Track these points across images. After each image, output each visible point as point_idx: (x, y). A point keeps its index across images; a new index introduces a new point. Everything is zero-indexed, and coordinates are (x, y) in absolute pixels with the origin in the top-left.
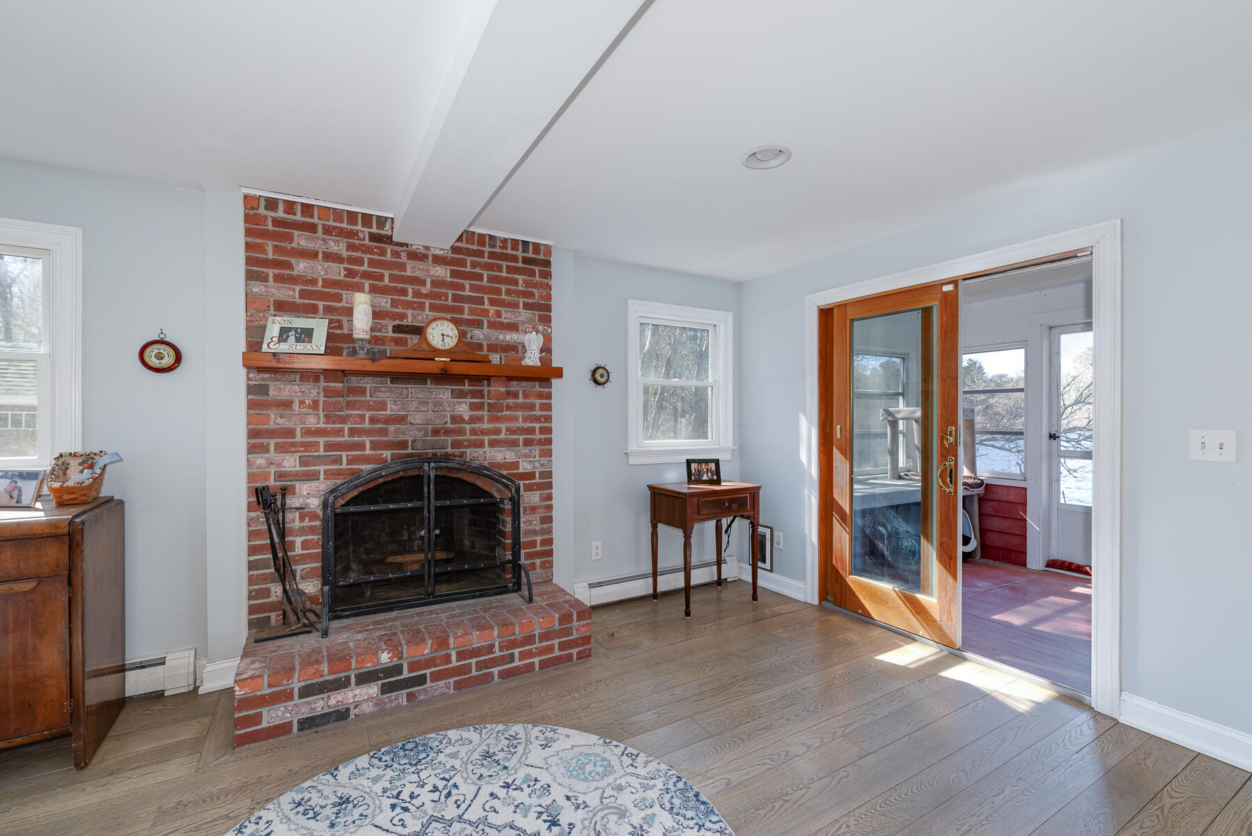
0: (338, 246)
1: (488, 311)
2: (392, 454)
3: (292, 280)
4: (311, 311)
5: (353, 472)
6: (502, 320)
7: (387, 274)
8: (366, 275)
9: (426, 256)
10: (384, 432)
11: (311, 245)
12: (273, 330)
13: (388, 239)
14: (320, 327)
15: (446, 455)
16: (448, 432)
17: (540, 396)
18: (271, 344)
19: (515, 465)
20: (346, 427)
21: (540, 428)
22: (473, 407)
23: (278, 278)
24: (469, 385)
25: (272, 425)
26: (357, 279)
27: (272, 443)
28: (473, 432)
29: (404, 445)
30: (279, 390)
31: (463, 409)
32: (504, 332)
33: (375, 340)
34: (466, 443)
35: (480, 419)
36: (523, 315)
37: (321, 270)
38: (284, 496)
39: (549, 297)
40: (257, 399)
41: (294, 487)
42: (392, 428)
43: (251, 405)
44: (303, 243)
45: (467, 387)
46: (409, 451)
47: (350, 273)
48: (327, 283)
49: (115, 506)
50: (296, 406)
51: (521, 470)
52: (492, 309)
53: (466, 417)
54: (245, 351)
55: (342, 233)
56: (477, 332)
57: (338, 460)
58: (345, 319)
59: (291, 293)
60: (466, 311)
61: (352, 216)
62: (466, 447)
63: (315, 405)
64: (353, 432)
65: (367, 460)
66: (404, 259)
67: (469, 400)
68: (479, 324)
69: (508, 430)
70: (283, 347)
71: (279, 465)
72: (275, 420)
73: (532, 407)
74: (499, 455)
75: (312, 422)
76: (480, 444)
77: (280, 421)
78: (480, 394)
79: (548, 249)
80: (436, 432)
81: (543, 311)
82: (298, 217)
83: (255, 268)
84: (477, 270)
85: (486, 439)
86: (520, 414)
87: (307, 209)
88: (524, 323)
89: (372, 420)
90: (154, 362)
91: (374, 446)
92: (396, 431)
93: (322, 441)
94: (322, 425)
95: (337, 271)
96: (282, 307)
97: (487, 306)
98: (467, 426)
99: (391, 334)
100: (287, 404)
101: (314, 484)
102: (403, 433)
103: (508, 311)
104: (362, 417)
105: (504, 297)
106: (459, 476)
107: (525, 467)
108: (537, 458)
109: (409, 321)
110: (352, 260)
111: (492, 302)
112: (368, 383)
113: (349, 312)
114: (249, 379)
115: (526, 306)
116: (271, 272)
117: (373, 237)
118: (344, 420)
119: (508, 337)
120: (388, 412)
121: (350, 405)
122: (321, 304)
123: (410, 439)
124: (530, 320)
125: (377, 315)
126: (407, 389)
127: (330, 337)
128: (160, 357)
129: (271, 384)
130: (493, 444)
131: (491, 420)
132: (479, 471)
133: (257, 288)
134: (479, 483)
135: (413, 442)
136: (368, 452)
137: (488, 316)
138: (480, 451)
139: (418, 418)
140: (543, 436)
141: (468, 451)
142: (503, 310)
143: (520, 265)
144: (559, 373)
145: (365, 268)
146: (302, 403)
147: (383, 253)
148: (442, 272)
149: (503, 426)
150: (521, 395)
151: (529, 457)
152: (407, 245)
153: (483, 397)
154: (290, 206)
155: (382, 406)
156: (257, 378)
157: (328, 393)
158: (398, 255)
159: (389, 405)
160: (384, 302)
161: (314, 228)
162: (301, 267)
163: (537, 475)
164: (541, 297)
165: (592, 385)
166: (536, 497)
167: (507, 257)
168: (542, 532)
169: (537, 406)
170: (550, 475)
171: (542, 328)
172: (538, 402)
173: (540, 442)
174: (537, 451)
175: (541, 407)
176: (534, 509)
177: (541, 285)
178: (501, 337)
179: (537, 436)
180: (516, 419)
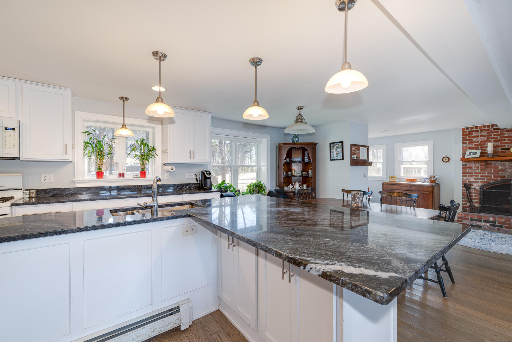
0: (485, 133)
2: (500, 179)
3: (472, 142)
4: (477, 148)
5: (488, 182)
7: (499, 137)
8: (492, 138)
10: (498, 173)
11: (477, 135)
13: (499, 129)
14: (479, 152)
18: (467, 156)
20: (486, 172)
23: (469, 143)
25: (468, 172)
26: (490, 140)
27: (468, 175)
29: (505, 177)
30: (469, 165)
33: (494, 153)
37: (479, 139)
38: (470, 186)
40: (464, 167)
41: (473, 184)
42: (500, 173)
43: (463, 168)
44: (475, 135)
46: (506, 178)
47: (488, 138)
48: (481, 142)
49: (438, 185)
50: (473, 168)
54: (462, 158)
55: (485, 130)
57: (484, 179)
58: (486, 149)
59: (472, 145)
61: (488, 126)
63: (478, 167)
64: (488, 173)
65: (492, 180)
66: (505, 132)
70: (470, 157)
71: (469, 179)
72: (468, 171)
75: (477, 171)
77: (469, 171)
82: (474, 129)
83: (464, 141)
87: (476, 127)
89: (494, 171)
90: (445, 161)
91: (494, 176)
92: (502, 173)
93: (480, 175)
94: (480, 172)
95: (485, 139)
96: (470, 148)
99: (500, 150)
100: (471, 167)
101: (478, 184)
102: (504, 174)
104: (491, 170)
109: (507, 147)
110: (488, 136)
112: (493, 163)
113: (487, 147)
114: (462, 163)
116: (468, 142)
117: (494, 129)
118: (486, 171)
120: (499, 169)
121: (488, 168)
122: (480, 147)
123: (506, 175)
125: (494, 147)
126: (506, 163)
127: (481, 153)
128: (446, 160)
129: (468, 164)
133: (465, 145)
135: (507, 176)
136: (493, 178)
139: (509, 170)
145: (492, 136)
146: (475, 167)
147: (498, 132)
152: (506, 129)
154: (472, 128)
155: (498, 167)
156: (464, 163)
157: (481, 165)
158: (503, 132)
159: (499, 167)
160: (498, 143)
161: (478, 131)
162: (475, 139)
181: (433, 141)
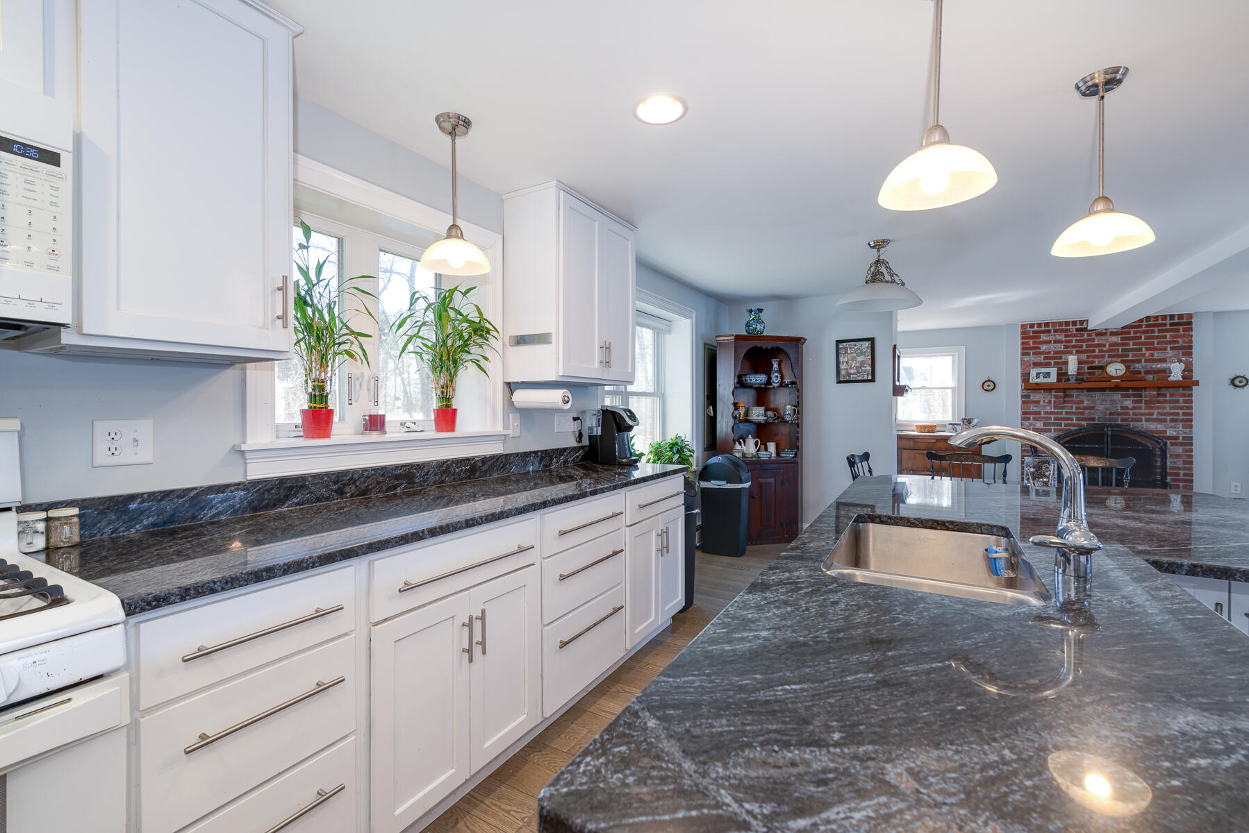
0: (1061, 337)
1: (1145, 354)
2: (1087, 423)
3: (1040, 353)
4: (1048, 365)
5: (1067, 430)
6: (1155, 357)
7: (1084, 345)
8: (1074, 347)
9: (1106, 333)
10: (1083, 413)
11: (1048, 339)
12: (1033, 372)
13: (1086, 329)
14: (1053, 371)
15: (1118, 424)
16: (1118, 414)
17: (1183, 395)
18: (1033, 379)
19: (1165, 432)
20: (1064, 411)
21: (1182, 413)
22: (1134, 402)
23: (1034, 354)
25: (1031, 410)
26: (1070, 349)
27: (1032, 417)
28: (1134, 414)
29: (1093, 419)
30: (1034, 396)
31: (1129, 403)
32: (1156, 363)
33: (1079, 374)
34: (1130, 419)
35: (1140, 408)
36: (1170, 353)
37: (1053, 347)
39: (1191, 341)
40: (1026, 400)
42: (1087, 411)
43: (1023, 402)
44: (1045, 338)
45: (1131, 392)
46: (1096, 422)
47: (1066, 347)
48: (1055, 353)
50: (1042, 403)
51: (1168, 434)
52: (1148, 353)
53: (1130, 407)
54: (1021, 382)
55: (1062, 331)
56: (1137, 365)
57: (1060, 425)
58: (1063, 367)
60: (1130, 356)
61: (1067, 323)
62: (1130, 421)
63: (1050, 402)
64: (1067, 413)
65: (1074, 425)
66: (1094, 336)
67: (1132, 399)
68: (1139, 361)
69: (1158, 413)
70: (1038, 381)
71: (1035, 425)
72: (1032, 408)
73: (1178, 401)
74: (1152, 426)
75: (1048, 409)
76: (1140, 420)
77: (1035, 408)
78: (1140, 396)
79: (1190, 316)
80: (1111, 414)
81: (1187, 350)
82: (1043, 328)
83: (1025, 351)
84: (1138, 335)
85: (1143, 418)
86: (1167, 405)
87: (1047, 324)
89: (1077, 408)
90: (988, 388)
91: (1078, 419)
92: (1089, 413)
93: (1053, 417)
94: (1053, 410)
95: (1060, 347)
96: (1036, 365)
97: (1144, 351)
98: (1131, 412)
99: (1086, 370)
100: (1038, 402)
102: (1093, 414)
103: (1160, 353)
104: (1072, 407)
105: (1156, 345)
106: (1125, 435)
107: (1170, 433)
108: (1181, 429)
109: (1097, 364)
110: (1066, 342)
111: (1147, 349)
112: (1075, 393)
113: (1066, 363)
114: (1023, 393)
115: (1172, 349)
116: (1031, 352)
117: (1077, 330)
118: (1063, 408)
119: (1159, 366)
120: (1085, 405)
121: (1067, 402)
122: (1052, 362)
123: (1097, 417)
124: (1175, 356)
125: (1080, 363)
126: (1095, 394)
127: (1058, 374)
128: (989, 386)
129: (1031, 394)
130: (1147, 420)
131: (1146, 408)
132: (1140, 433)
133: (1026, 358)
134: (1139, 439)
135: (1099, 418)
136: (1074, 421)
137: (1145, 356)
138: (1140, 423)
139: (1101, 407)
140: (1185, 417)
141: (1132, 423)
142: (1155, 353)
143: (1168, 327)
144: (1197, 383)
145: (1074, 343)
146: (1044, 401)
147: (1083, 335)
148: (1114, 339)
149: (1155, 412)
150: (1168, 395)
151: (1174, 428)
152: (1095, 330)
153: (1141, 397)
154: (1039, 325)
155: (1082, 402)
156: (1025, 393)
157: (1056, 397)
158: (1090, 335)
159: (1085, 402)
160: (1084, 357)
161: (1049, 331)
162: (1044, 348)
163: (1181, 438)
164: (1184, 342)
165: (1232, 387)
166: (1180, 450)
167: (1158, 325)
168: (1185, 469)
169: (1181, 401)
170: (1191, 438)
171: (1184, 359)
172: (1181, 399)
173: (1183, 420)
174: (1181, 425)
175: (1185, 402)
176: (1178, 456)
177: (1184, 336)
178: (1154, 366)
179: (1181, 417)
180: (1165, 408)
181: (964, 348)
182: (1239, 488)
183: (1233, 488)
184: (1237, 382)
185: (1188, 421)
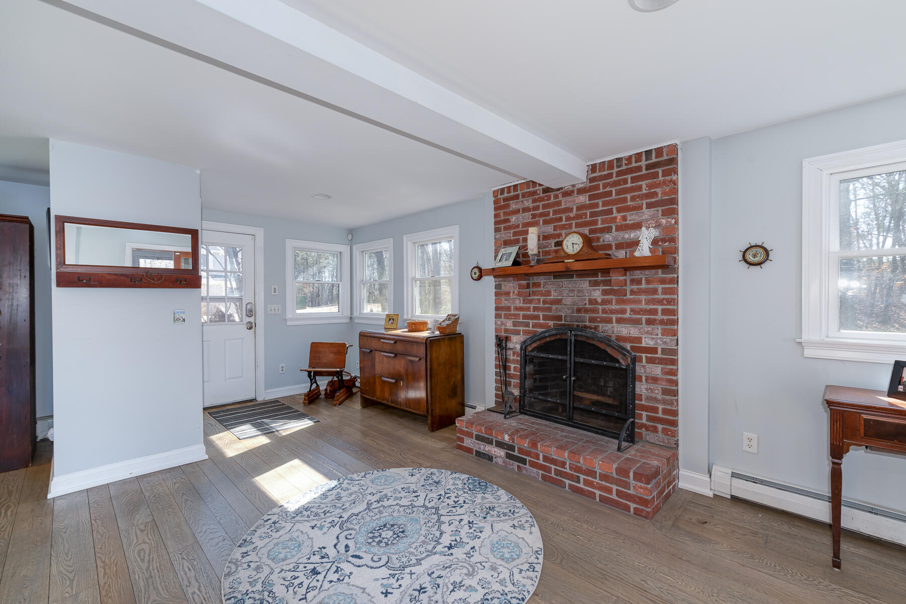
0: (528, 203)
1: (616, 218)
2: (554, 324)
3: (510, 228)
5: (535, 332)
6: (628, 222)
7: (551, 211)
8: (540, 215)
9: (573, 192)
10: (549, 309)
11: (517, 207)
13: (552, 189)
15: (586, 327)
16: (586, 311)
17: (663, 281)
19: (639, 340)
20: (532, 306)
21: (663, 310)
22: (605, 293)
23: (505, 229)
24: (601, 277)
25: (503, 305)
26: (537, 219)
27: (503, 314)
28: (604, 311)
29: (559, 318)
30: (504, 286)
31: (597, 294)
32: (629, 232)
33: (538, 254)
34: (599, 319)
35: (610, 302)
36: (646, 214)
37: (521, 218)
38: (506, 341)
39: (675, 191)
40: (498, 291)
41: (510, 337)
42: (554, 307)
43: (496, 294)
44: (514, 206)
45: (600, 278)
46: (563, 322)
47: (534, 216)
50: (511, 295)
51: (643, 345)
52: (619, 216)
53: (599, 300)
55: (529, 194)
56: (608, 236)
57: (528, 325)
59: (509, 235)
60: (600, 222)
62: (599, 322)
63: (519, 294)
64: (535, 309)
65: (541, 326)
66: (560, 198)
67: (601, 288)
68: (608, 230)
69: (632, 310)
71: (505, 325)
72: (505, 303)
73: (655, 291)
74: (625, 330)
75: (517, 303)
76: (610, 321)
77: (506, 302)
79: (673, 149)
80: (579, 311)
81: (669, 206)
82: (512, 193)
83: (497, 226)
84: (608, 189)
85: (614, 317)
86: (643, 298)
87: (516, 187)
88: (647, 220)
89: (544, 302)
90: (475, 277)
91: (545, 318)
92: (556, 309)
93: (521, 313)
94: (521, 305)
95: (528, 217)
96: (503, 243)
97: (615, 214)
98: (600, 307)
99: (554, 248)
100: (509, 294)
101: (518, 337)
102: (560, 311)
103: (633, 214)
104: (539, 300)
105: (629, 203)
106: (594, 343)
107: (647, 342)
108: (660, 336)
110: (534, 209)
111: (619, 210)
112: (542, 280)
113: (527, 239)
114: (495, 282)
115: (649, 206)
116: (502, 227)
117: (543, 191)
118: (530, 302)
119: (632, 235)
120: (552, 297)
121: (534, 293)
122: (521, 238)
123: (563, 315)
124: (653, 217)
125: (541, 238)
126: (562, 282)
128: (475, 274)
129: (502, 283)
130: (619, 321)
131: (617, 303)
132: (607, 340)
133: (498, 236)
134: (609, 350)
135: (565, 316)
136: (541, 321)
137: (616, 222)
138: (609, 326)
139: (568, 301)
140: (665, 317)
141: (601, 325)
142: (628, 214)
143: (644, 172)
145: (541, 210)
146: (514, 293)
147: (549, 198)
148: (583, 199)
149: (628, 307)
150: (644, 282)
151: (651, 334)
152: (561, 188)
153: (610, 285)
154: (509, 189)
155: (548, 293)
156: (498, 281)
157: (520, 286)
158: (556, 197)
159: (552, 293)
160: (549, 229)
161: (517, 197)
162: (513, 219)
163: (659, 351)
164: (664, 193)
165: (743, 263)
166: (657, 370)
167: (630, 171)
168: (664, 402)
169: (660, 291)
170: (675, 352)
171: (664, 221)
172: (660, 287)
173: (662, 322)
174: (659, 329)
175: (665, 292)
176: (655, 380)
177: (664, 183)
178: (627, 236)
179: (659, 317)
180: (639, 302)
181: (459, 227)
182: (754, 443)
183: (746, 442)
184: (750, 257)
185: (670, 324)
